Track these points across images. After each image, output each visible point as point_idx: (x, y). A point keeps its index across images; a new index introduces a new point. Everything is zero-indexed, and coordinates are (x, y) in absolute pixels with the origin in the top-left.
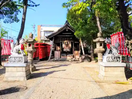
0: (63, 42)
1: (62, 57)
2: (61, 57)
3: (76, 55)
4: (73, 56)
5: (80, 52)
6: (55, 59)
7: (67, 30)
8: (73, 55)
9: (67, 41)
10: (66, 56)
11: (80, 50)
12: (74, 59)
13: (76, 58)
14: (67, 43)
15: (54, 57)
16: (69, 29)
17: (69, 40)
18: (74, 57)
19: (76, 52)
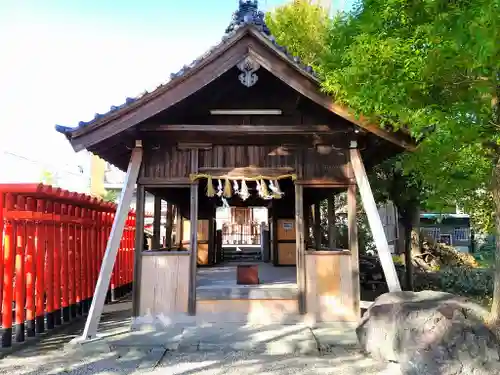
0: (215, 183)
1: (202, 305)
2: (192, 309)
3: (320, 291)
4: (301, 299)
5: (352, 262)
6: (146, 330)
7: (248, 80)
8: (294, 287)
9: (249, 173)
10: (244, 295)
11: (355, 249)
12: (308, 321)
13: (325, 317)
14: (252, 185)
15: (136, 312)
16: (261, 72)
17: (263, 162)
18: (302, 309)
19: (324, 262)
